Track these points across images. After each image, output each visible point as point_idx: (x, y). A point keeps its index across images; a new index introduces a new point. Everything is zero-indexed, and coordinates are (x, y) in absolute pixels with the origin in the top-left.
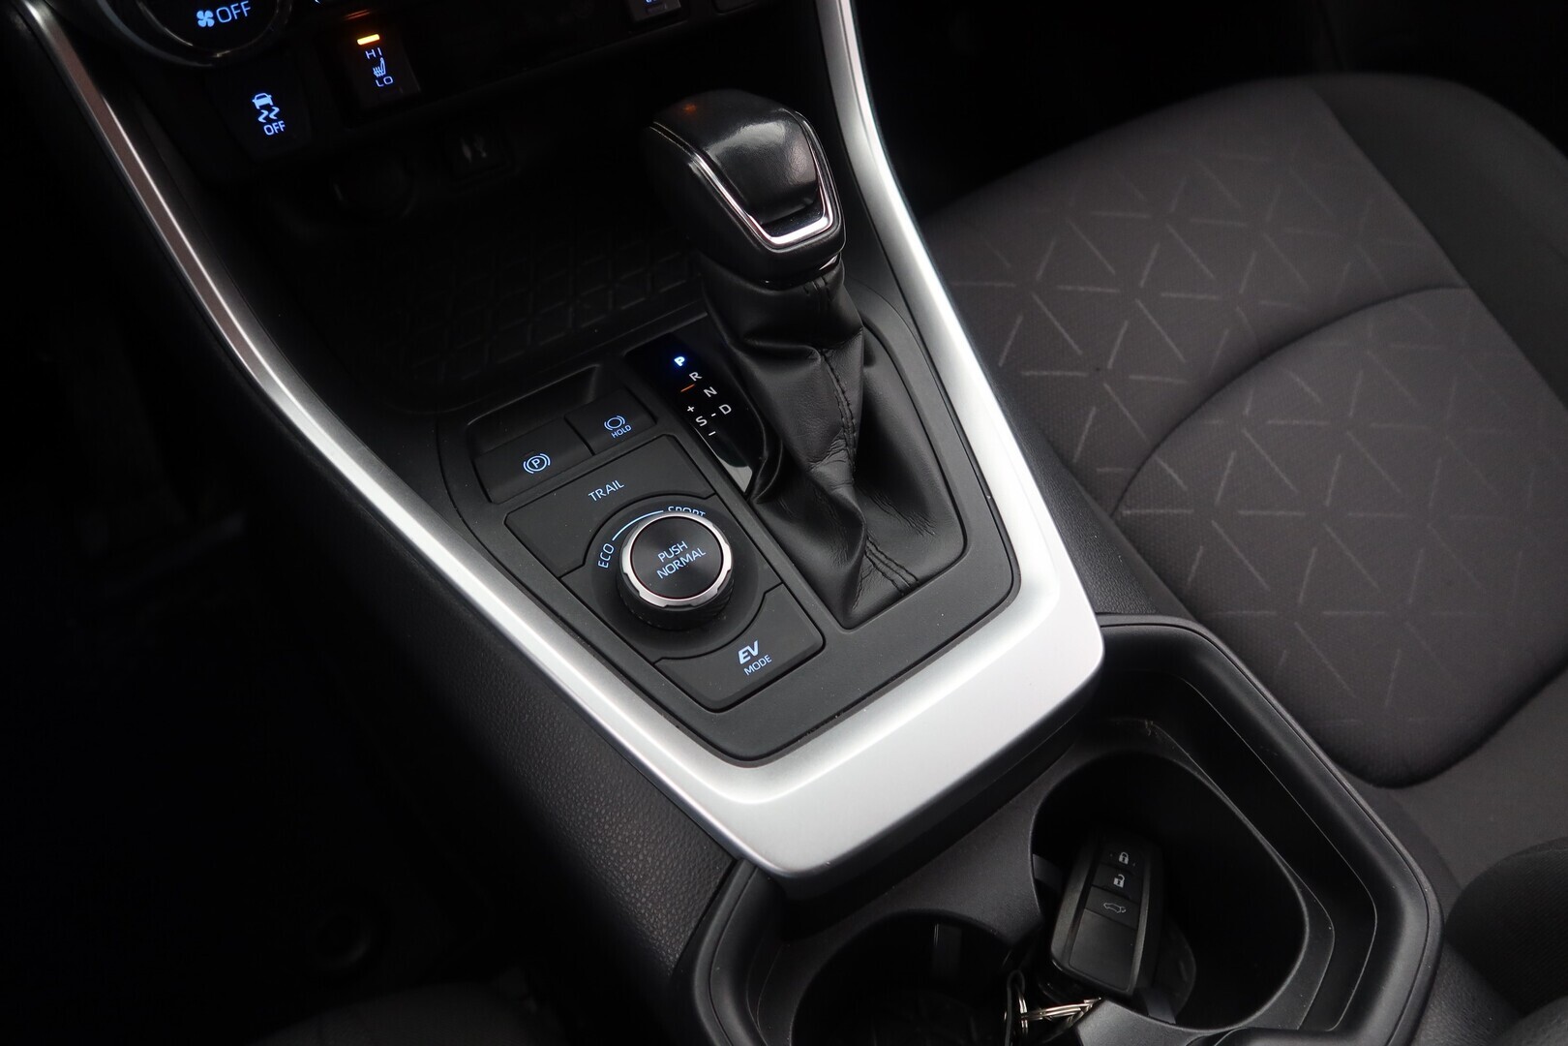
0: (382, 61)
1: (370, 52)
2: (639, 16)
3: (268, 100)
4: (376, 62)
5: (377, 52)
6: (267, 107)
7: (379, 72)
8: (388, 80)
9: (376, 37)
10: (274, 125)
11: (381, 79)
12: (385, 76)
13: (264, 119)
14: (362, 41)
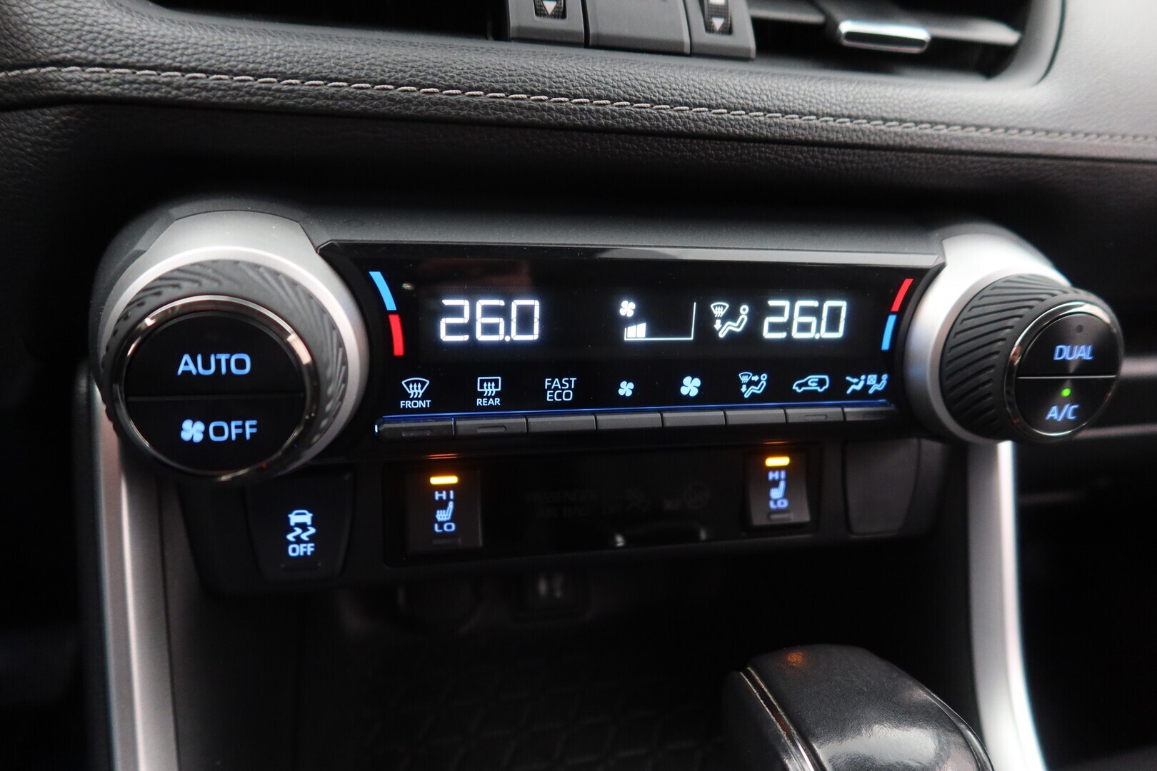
0: (451, 505)
1: (441, 492)
2: (758, 520)
3: (307, 518)
4: (443, 505)
5: (448, 495)
6: (303, 526)
7: (442, 515)
8: (449, 527)
9: (453, 480)
10: (302, 545)
11: (441, 524)
12: (448, 521)
13: (294, 537)
14: (435, 480)
